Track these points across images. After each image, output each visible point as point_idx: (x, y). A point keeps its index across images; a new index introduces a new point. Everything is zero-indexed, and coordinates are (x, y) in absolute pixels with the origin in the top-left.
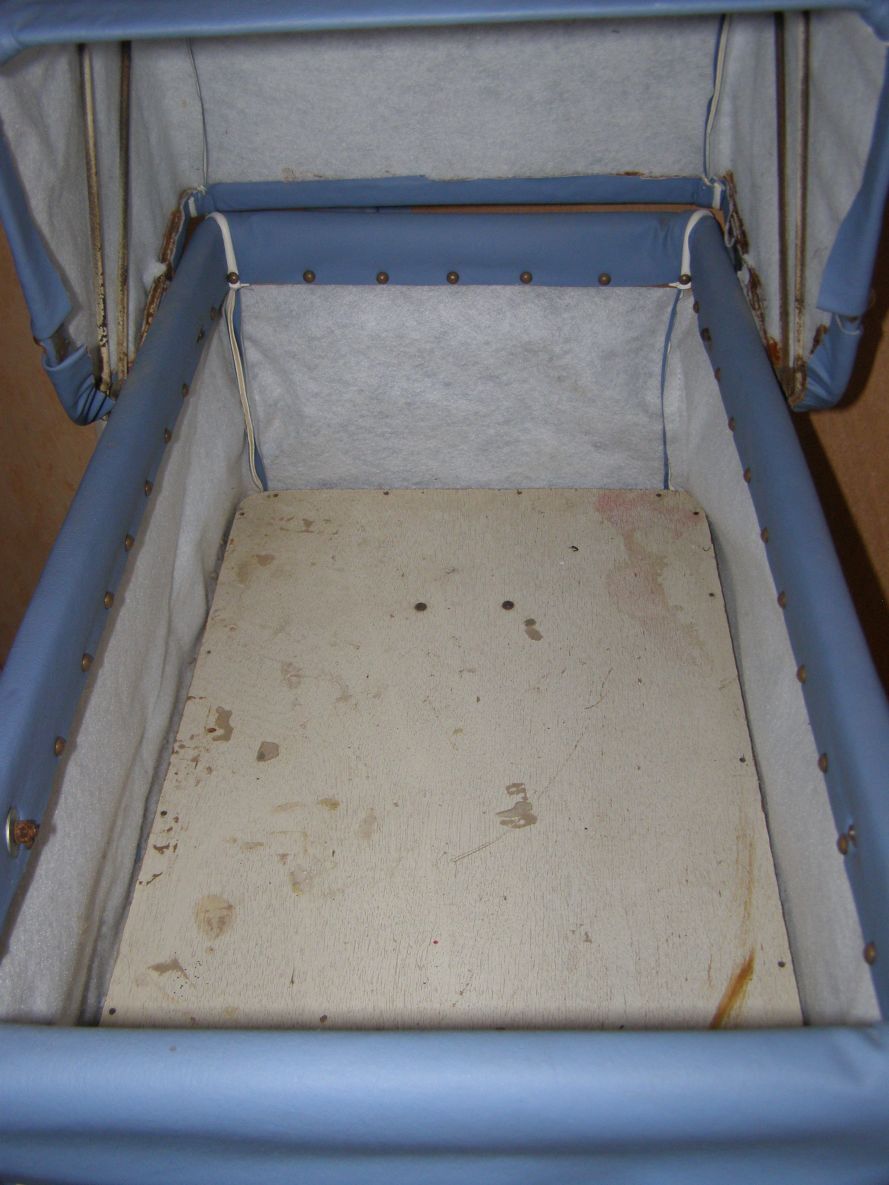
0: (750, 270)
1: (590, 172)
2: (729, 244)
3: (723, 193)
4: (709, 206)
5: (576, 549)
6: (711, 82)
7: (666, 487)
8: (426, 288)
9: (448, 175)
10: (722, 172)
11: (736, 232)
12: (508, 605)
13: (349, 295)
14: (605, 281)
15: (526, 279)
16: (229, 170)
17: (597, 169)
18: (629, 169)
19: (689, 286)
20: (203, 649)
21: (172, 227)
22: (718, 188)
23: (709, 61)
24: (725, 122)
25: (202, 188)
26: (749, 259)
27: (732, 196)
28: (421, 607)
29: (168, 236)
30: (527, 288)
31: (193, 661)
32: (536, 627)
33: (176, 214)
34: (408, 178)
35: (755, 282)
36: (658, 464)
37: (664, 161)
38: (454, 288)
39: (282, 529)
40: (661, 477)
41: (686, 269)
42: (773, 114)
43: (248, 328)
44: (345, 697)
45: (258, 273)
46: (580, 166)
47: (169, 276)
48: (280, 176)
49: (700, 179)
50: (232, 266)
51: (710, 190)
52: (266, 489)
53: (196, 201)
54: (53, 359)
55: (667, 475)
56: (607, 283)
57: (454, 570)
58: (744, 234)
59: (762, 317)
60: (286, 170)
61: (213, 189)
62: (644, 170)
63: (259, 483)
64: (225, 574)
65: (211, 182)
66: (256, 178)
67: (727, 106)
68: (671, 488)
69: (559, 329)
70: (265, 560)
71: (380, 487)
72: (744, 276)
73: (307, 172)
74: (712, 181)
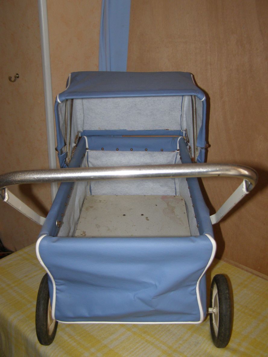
0: (189, 146)
1: (159, 129)
2: (185, 142)
3: (185, 133)
4: (183, 136)
5: (156, 205)
6: (181, 112)
7: (176, 195)
8: (126, 152)
9: (131, 129)
10: (185, 129)
11: (187, 140)
12: (142, 215)
13: (110, 153)
14: (162, 150)
15: (146, 150)
16: (87, 128)
17: (160, 129)
18: (167, 129)
19: (179, 151)
20: (79, 222)
21: (77, 138)
22: (184, 132)
23: (180, 108)
24: (184, 119)
25: (82, 131)
26: (189, 144)
27: (187, 134)
28: (124, 215)
29: (76, 139)
30: (146, 152)
31: (77, 224)
32: (148, 218)
33: (77, 135)
34: (123, 130)
35: (190, 148)
36: (174, 190)
37: (174, 127)
38: (132, 152)
39: (95, 202)
40: (175, 193)
41: (178, 148)
42: (192, 116)
43: (89, 160)
44: (109, 230)
45: (92, 148)
46: (157, 128)
47: (76, 146)
48: (98, 129)
49: (181, 130)
50: (87, 147)
51: (183, 133)
52: (91, 195)
53: (81, 134)
54: (60, 154)
55: (176, 192)
56: (162, 151)
57: (131, 209)
58: (189, 140)
59: (191, 154)
60: (99, 128)
61: (84, 131)
62: (170, 129)
63: (90, 193)
64: (83, 209)
65: (84, 130)
66: (93, 129)
67: (184, 116)
68: (177, 195)
69: (153, 160)
70: (92, 207)
71: (115, 195)
72: (188, 147)
73: (103, 129)
74: (183, 131)
